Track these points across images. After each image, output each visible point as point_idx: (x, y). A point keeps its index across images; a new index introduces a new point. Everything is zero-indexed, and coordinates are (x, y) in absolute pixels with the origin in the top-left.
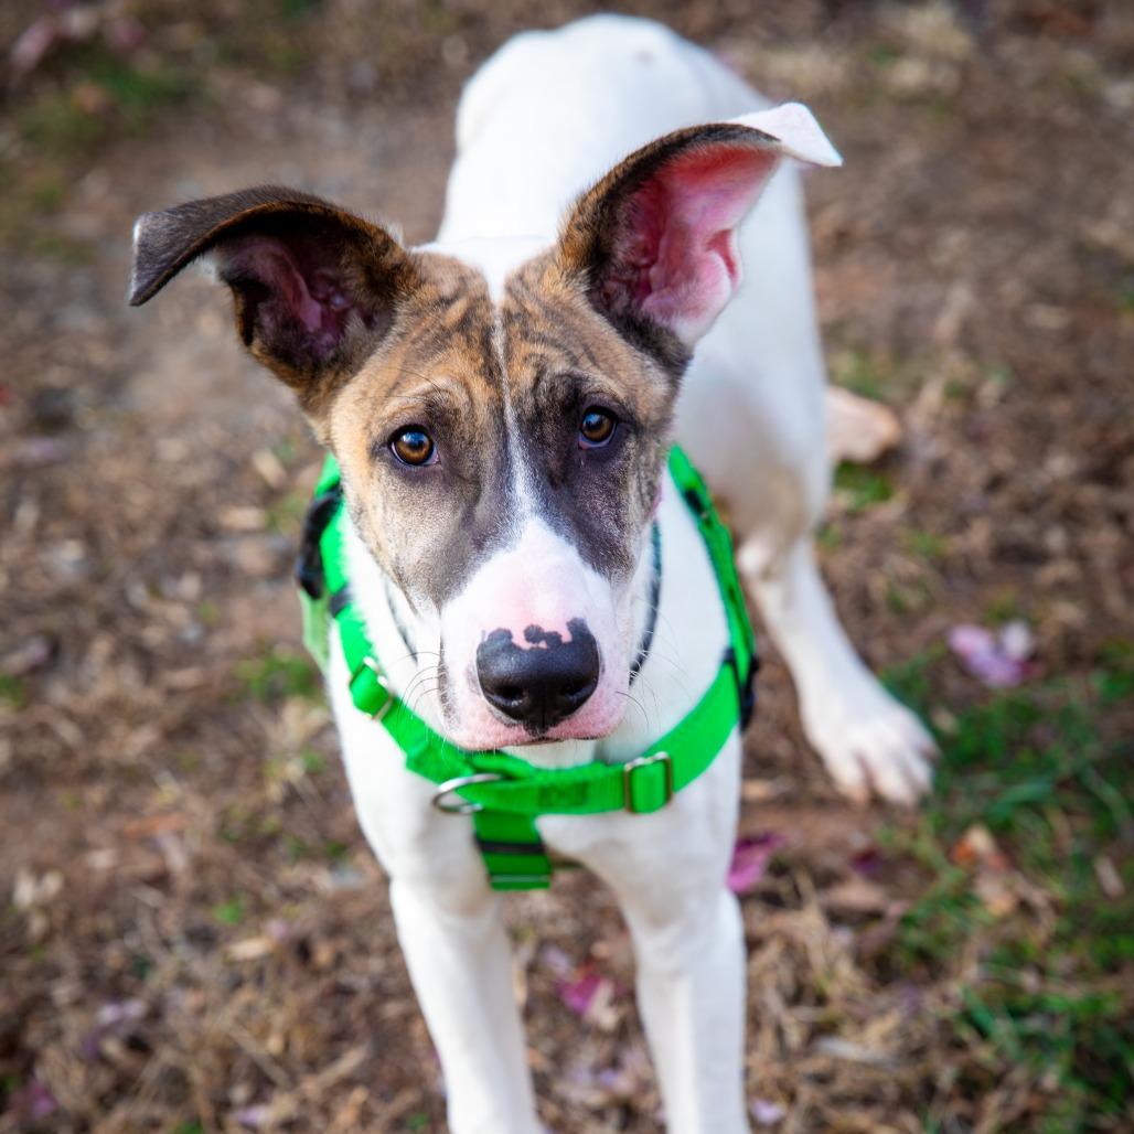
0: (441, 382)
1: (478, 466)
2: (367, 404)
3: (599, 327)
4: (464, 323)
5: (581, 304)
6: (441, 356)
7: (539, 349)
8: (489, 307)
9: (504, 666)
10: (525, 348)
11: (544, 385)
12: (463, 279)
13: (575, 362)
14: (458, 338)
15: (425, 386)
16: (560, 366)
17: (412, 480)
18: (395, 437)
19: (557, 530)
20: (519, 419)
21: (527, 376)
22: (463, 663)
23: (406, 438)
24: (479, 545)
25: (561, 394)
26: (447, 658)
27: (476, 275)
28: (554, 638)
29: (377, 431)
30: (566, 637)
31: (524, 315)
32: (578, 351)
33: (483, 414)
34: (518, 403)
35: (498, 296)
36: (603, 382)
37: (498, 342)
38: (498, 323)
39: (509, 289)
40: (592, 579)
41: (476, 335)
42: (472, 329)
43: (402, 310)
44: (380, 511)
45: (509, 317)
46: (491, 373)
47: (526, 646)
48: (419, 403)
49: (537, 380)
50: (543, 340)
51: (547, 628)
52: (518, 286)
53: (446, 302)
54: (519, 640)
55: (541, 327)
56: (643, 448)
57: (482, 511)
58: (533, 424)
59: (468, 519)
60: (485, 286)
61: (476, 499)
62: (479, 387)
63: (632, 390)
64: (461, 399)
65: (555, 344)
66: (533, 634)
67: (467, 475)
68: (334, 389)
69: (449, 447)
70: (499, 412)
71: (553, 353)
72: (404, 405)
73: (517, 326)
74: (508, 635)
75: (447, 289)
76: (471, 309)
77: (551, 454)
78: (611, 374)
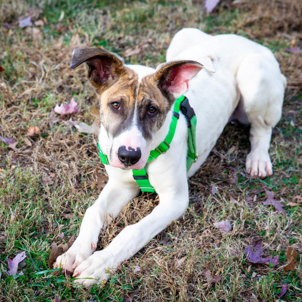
0: (125, 95)
2: (109, 94)
3: (158, 91)
4: (132, 85)
5: (156, 86)
6: (126, 90)
7: (145, 93)
8: (137, 83)
10: (142, 93)
11: (144, 101)
12: (134, 75)
13: (151, 97)
14: (130, 87)
15: (121, 95)
16: (148, 98)
18: (113, 103)
19: (139, 129)
20: (138, 106)
21: (141, 98)
22: (116, 150)
23: (115, 104)
24: (124, 128)
25: (147, 103)
26: (113, 149)
27: (137, 75)
28: (133, 150)
30: (136, 150)
31: (144, 86)
32: (152, 95)
33: (131, 103)
34: (138, 103)
35: (140, 81)
36: (155, 102)
37: (137, 90)
38: (138, 86)
39: (142, 80)
40: (143, 140)
41: (133, 88)
42: (133, 86)
44: (107, 116)
45: (141, 86)
46: (134, 96)
47: (128, 150)
48: (119, 99)
49: (143, 100)
50: (146, 92)
51: (133, 148)
52: (144, 80)
53: (130, 79)
54: (127, 149)
55: (146, 89)
56: (160, 116)
57: (125, 121)
58: (140, 108)
59: (123, 123)
60: (138, 78)
61: (126, 119)
62: (132, 98)
64: (127, 99)
65: (148, 93)
66: (130, 148)
67: (125, 114)
68: (103, 90)
70: (134, 104)
71: (147, 95)
73: (142, 88)
74: (125, 147)
75: (130, 77)
76: (134, 82)
77: (142, 114)
78: (158, 101)
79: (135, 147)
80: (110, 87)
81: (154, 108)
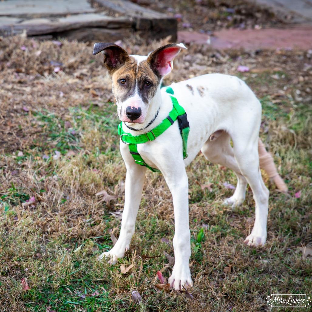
0: (129, 74)
1: (131, 85)
2: (118, 74)
3: (151, 70)
4: (133, 67)
5: (149, 67)
6: (129, 71)
7: (142, 73)
8: (137, 66)
9: (129, 111)
10: (141, 72)
11: (142, 78)
12: (134, 61)
13: (146, 75)
14: (132, 69)
15: (127, 74)
16: (144, 75)
17: (122, 86)
18: (121, 80)
21: (140, 76)
22: (124, 109)
23: (122, 80)
24: (129, 95)
25: (144, 79)
27: (136, 61)
28: (136, 109)
29: (119, 78)
30: (137, 109)
32: (147, 74)
33: (133, 79)
34: (138, 79)
35: (138, 65)
36: (149, 78)
37: (137, 70)
38: (138, 68)
39: (140, 64)
40: (143, 103)
42: (134, 68)
43: (126, 63)
44: (117, 89)
45: (139, 68)
46: (135, 74)
48: (125, 76)
49: (141, 77)
50: (143, 71)
51: (135, 107)
52: (141, 64)
53: (132, 64)
54: (132, 108)
55: (143, 70)
56: (153, 88)
57: (131, 91)
58: (139, 82)
59: (129, 92)
60: (137, 63)
62: (133, 76)
63: (153, 80)
64: (131, 77)
66: (133, 107)
68: (114, 71)
69: (128, 82)
70: (135, 80)
71: (144, 73)
72: (123, 76)
73: (140, 69)
74: (130, 107)
75: (132, 62)
76: (135, 65)
77: (141, 86)
78: (151, 77)
79: (137, 107)
80: (118, 69)
81: (149, 82)
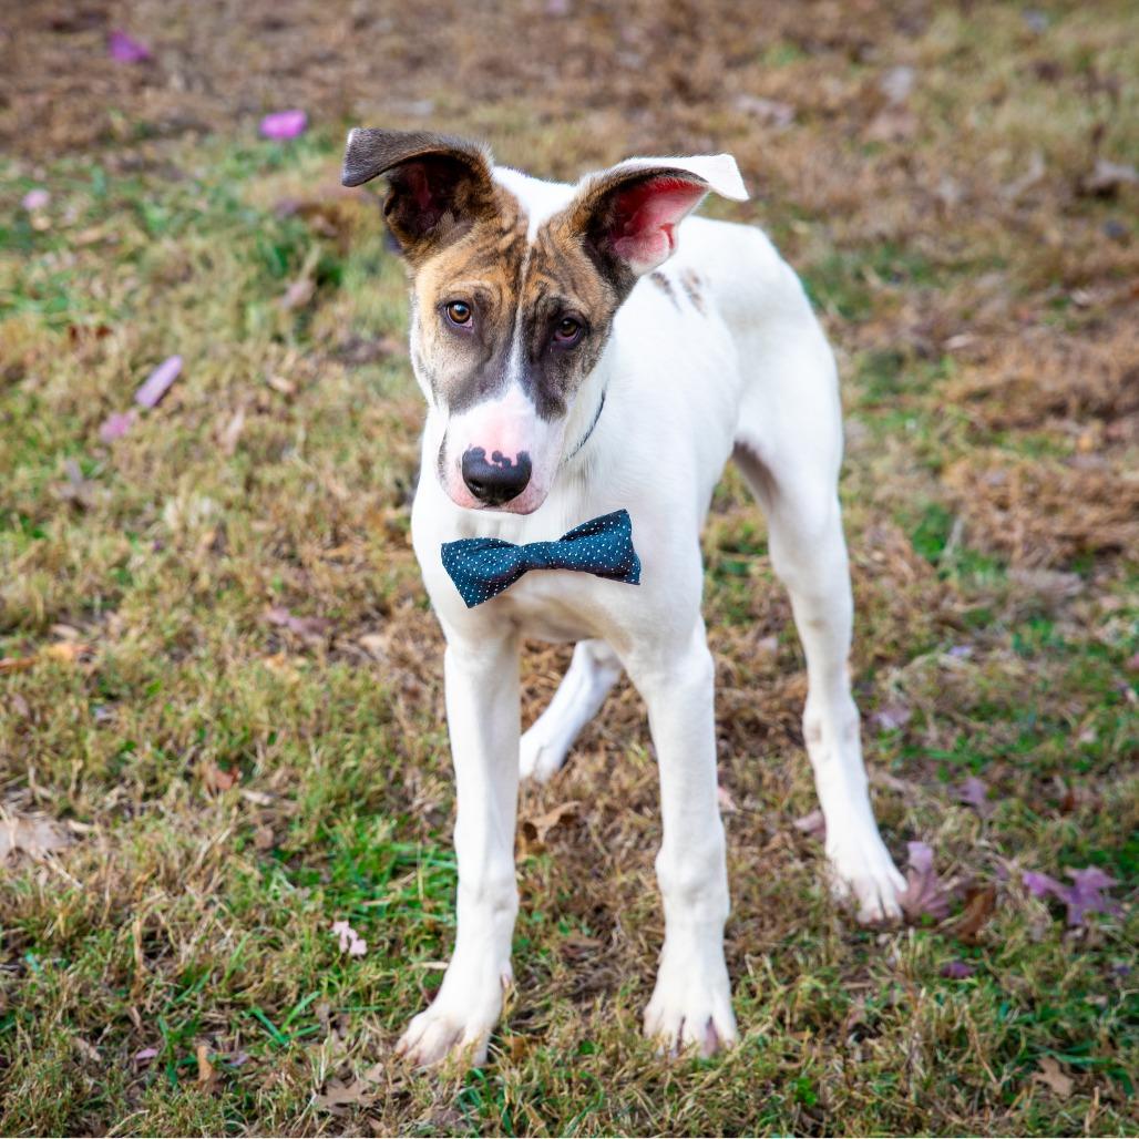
0: (487, 284)
1: (494, 339)
2: (442, 274)
4: (509, 250)
5: (578, 252)
6: (491, 268)
7: (545, 279)
8: (525, 244)
9: (478, 471)
10: (538, 277)
11: (542, 302)
12: (516, 218)
13: (563, 291)
14: (503, 261)
15: (477, 283)
16: (554, 292)
18: (451, 304)
19: (527, 393)
20: (524, 318)
21: (535, 293)
23: (457, 307)
24: (482, 390)
25: (550, 308)
26: (447, 448)
27: (525, 217)
28: (507, 462)
30: (514, 462)
31: (543, 255)
32: (567, 284)
33: (505, 311)
34: (526, 309)
35: (532, 238)
36: (576, 303)
37: (524, 268)
38: (527, 255)
39: (539, 235)
40: (540, 424)
41: (513, 261)
42: (510, 257)
43: (478, 226)
45: (534, 254)
46: (515, 287)
47: (491, 462)
49: (539, 298)
50: (550, 274)
51: (505, 455)
52: (544, 234)
53: (502, 232)
54: (489, 457)
55: (550, 265)
56: (590, 342)
57: (489, 367)
58: (530, 323)
60: (526, 227)
61: (488, 359)
62: (507, 292)
63: (593, 309)
64: (496, 298)
65: (554, 277)
66: (497, 456)
67: (487, 342)
68: (425, 255)
69: (481, 323)
70: (514, 311)
71: (552, 283)
73: (537, 262)
74: (482, 452)
75: (506, 223)
76: (515, 242)
77: (536, 343)
78: (583, 298)
79: (511, 453)
80: (442, 247)
81: (573, 321)
